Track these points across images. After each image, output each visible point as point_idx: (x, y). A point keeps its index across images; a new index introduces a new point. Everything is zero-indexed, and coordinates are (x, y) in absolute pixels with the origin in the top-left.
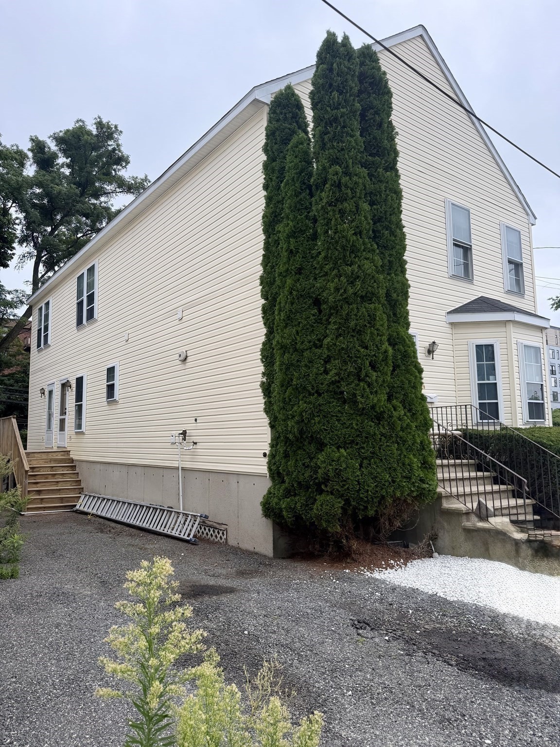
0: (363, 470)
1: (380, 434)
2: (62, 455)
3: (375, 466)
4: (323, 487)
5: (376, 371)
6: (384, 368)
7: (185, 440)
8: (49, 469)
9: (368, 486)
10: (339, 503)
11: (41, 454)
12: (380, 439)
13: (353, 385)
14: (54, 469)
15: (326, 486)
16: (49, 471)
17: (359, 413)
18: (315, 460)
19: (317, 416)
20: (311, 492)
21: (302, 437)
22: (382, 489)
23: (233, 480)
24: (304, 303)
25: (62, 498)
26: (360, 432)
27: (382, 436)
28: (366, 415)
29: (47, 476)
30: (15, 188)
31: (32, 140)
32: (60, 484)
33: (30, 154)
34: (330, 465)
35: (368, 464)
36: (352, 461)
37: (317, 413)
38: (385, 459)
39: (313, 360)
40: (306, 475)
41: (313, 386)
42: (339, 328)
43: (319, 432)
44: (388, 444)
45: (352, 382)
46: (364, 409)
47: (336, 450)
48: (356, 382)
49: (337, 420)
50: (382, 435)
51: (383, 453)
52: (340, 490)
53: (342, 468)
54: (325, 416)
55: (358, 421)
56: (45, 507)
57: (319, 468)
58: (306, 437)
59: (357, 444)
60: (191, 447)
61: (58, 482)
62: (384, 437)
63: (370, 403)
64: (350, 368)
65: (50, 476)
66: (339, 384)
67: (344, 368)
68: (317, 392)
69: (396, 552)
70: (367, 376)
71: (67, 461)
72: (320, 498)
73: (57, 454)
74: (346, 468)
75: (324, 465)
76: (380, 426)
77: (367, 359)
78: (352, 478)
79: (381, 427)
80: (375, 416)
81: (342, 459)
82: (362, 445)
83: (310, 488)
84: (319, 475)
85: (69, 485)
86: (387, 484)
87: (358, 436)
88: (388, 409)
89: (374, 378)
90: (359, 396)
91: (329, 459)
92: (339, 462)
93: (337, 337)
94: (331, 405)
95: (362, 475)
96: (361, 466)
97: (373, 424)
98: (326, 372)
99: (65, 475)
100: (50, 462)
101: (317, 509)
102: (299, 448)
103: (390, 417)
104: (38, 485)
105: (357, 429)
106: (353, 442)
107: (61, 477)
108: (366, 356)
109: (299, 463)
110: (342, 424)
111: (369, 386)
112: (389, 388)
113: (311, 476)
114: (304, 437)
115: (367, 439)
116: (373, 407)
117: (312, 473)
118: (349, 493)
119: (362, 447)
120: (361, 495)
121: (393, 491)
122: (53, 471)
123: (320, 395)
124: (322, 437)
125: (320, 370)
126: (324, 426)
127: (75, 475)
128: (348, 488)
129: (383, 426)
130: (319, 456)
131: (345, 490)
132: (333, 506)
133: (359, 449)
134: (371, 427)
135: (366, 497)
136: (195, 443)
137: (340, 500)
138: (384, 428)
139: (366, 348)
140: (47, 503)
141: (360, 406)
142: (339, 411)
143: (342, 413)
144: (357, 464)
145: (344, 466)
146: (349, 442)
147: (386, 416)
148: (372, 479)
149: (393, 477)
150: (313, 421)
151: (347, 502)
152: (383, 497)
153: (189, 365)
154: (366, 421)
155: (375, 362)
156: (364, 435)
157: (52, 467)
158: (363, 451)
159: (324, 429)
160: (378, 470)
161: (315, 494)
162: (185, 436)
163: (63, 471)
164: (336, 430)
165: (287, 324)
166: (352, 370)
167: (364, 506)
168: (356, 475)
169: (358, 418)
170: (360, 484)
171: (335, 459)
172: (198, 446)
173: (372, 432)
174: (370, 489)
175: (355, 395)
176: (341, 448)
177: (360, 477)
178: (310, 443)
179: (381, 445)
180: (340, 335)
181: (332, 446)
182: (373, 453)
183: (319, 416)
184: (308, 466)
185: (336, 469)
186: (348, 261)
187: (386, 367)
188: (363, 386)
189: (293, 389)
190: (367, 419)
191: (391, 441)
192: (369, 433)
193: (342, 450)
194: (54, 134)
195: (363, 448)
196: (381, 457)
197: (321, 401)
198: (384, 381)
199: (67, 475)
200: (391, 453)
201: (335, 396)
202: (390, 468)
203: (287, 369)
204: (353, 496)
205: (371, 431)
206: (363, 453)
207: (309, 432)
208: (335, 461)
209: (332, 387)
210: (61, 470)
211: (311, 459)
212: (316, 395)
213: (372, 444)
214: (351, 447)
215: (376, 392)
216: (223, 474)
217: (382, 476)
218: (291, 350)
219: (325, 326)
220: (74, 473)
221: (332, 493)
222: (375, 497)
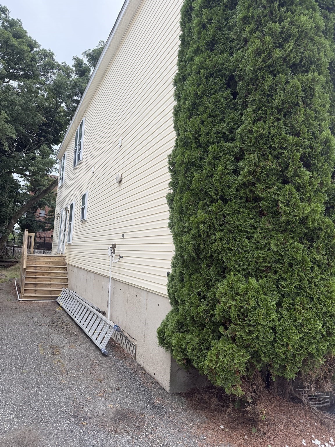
0: (282, 312)
1: (311, 261)
2: (60, 259)
3: (300, 309)
4: (221, 329)
5: (310, 170)
6: (323, 165)
7: (114, 253)
8: (48, 269)
9: (289, 338)
10: (243, 356)
11: (44, 257)
12: (312, 268)
13: (274, 189)
14: (51, 268)
15: (226, 329)
16: (47, 270)
17: (281, 229)
18: (213, 290)
19: (220, 230)
20: (206, 333)
21: (199, 257)
22: (311, 343)
23: (144, 295)
24: (214, 83)
25: (51, 291)
26: (280, 255)
27: (314, 264)
28: (290, 231)
29: (45, 273)
30: (58, 86)
31: (74, 58)
32: (52, 280)
33: (74, 69)
34: (234, 300)
35: (290, 304)
36: (266, 297)
37: (220, 225)
38: (318, 298)
39: (220, 156)
40: (200, 309)
41: (217, 190)
42: (259, 110)
43: (220, 252)
44: (323, 276)
45: (273, 184)
46: (288, 222)
47: (243, 278)
48: (279, 184)
49: (247, 238)
50: (315, 262)
51: (315, 289)
52: (245, 337)
53: (249, 307)
54: (230, 231)
55: (278, 239)
56: (36, 297)
57: (219, 302)
58: (204, 257)
59: (275, 273)
60: (117, 260)
61: (51, 278)
62: (318, 266)
63: (299, 213)
64: (271, 164)
65: (47, 274)
66: (253, 188)
67: (262, 164)
68: (222, 198)
69: (322, 422)
70: (296, 174)
71: (62, 264)
72: (218, 345)
73: (56, 258)
74: (255, 307)
75: (223, 299)
76: (312, 249)
77: (298, 151)
78: (264, 324)
79: (314, 251)
80: (306, 234)
81: (251, 293)
82: (283, 276)
83: (205, 326)
84: (216, 312)
85: (59, 281)
86: (318, 336)
87: (276, 262)
88: (326, 226)
89: (307, 178)
90: (282, 203)
91: (231, 291)
92: (246, 297)
93: (254, 122)
94: (240, 216)
95: (279, 320)
96: (279, 305)
97: (301, 246)
98: (236, 172)
99: (58, 274)
100: (50, 263)
101: (211, 360)
102: (197, 271)
103: (329, 237)
104: (37, 280)
105: (277, 251)
106: (269, 268)
107: (54, 275)
108: (297, 146)
109: (193, 291)
110: (255, 244)
111: (298, 190)
112: (329, 196)
113: (207, 312)
114: (202, 257)
115: (291, 266)
116: (303, 221)
117: (209, 306)
118: (258, 343)
119: (283, 278)
120: (277, 350)
121: (328, 348)
122: (50, 270)
123: (225, 201)
124: (224, 259)
125: (229, 170)
126: (228, 244)
127: (65, 274)
128: (257, 336)
129: (318, 249)
130: (220, 284)
131: (253, 339)
132: (233, 360)
133: (278, 280)
134: (298, 249)
135: (283, 354)
136: (121, 257)
137: (244, 351)
138: (318, 253)
139: (298, 135)
140: (40, 293)
141: (284, 218)
142: (252, 226)
143: (255, 229)
144: (274, 303)
145: (253, 303)
146: (264, 268)
147: (322, 235)
148: (296, 327)
149: (329, 327)
150: (213, 237)
151: (255, 355)
152: (311, 355)
153: (123, 186)
154: (291, 241)
155: (310, 156)
156: (286, 260)
157: (50, 267)
158: (284, 284)
159: (228, 248)
160: (306, 315)
161: (211, 337)
162: (114, 250)
163: (57, 271)
164: (246, 251)
165: (192, 114)
166: (274, 166)
167: (280, 365)
168: (270, 319)
169: (279, 236)
170: (277, 332)
171: (240, 292)
172: (123, 260)
173: (299, 257)
174: (291, 342)
175: (276, 203)
176: (252, 276)
177: (277, 323)
178: (209, 266)
179: (313, 277)
180: (259, 120)
181: (237, 273)
182: (300, 288)
183: (222, 230)
184: (204, 297)
185: (242, 307)
186: (276, 16)
187: (326, 163)
188: (290, 189)
189: (192, 195)
190: (293, 238)
191: (329, 273)
192: (295, 259)
193: (252, 280)
194: (86, 52)
195: (285, 280)
196: (311, 295)
197: (226, 209)
198: (321, 184)
199: (59, 274)
200: (326, 291)
201: (247, 205)
202: (325, 313)
203: (187, 170)
204: (263, 348)
205: (298, 255)
206: (284, 288)
207: (208, 251)
208: (240, 295)
209: (243, 190)
210: (56, 270)
211: (209, 287)
212: (220, 202)
213: (298, 275)
214: (266, 277)
215: (309, 199)
216: (137, 289)
217: (311, 324)
218: (193, 145)
219: (240, 111)
220: (65, 273)
221: (234, 340)
222: (299, 355)
